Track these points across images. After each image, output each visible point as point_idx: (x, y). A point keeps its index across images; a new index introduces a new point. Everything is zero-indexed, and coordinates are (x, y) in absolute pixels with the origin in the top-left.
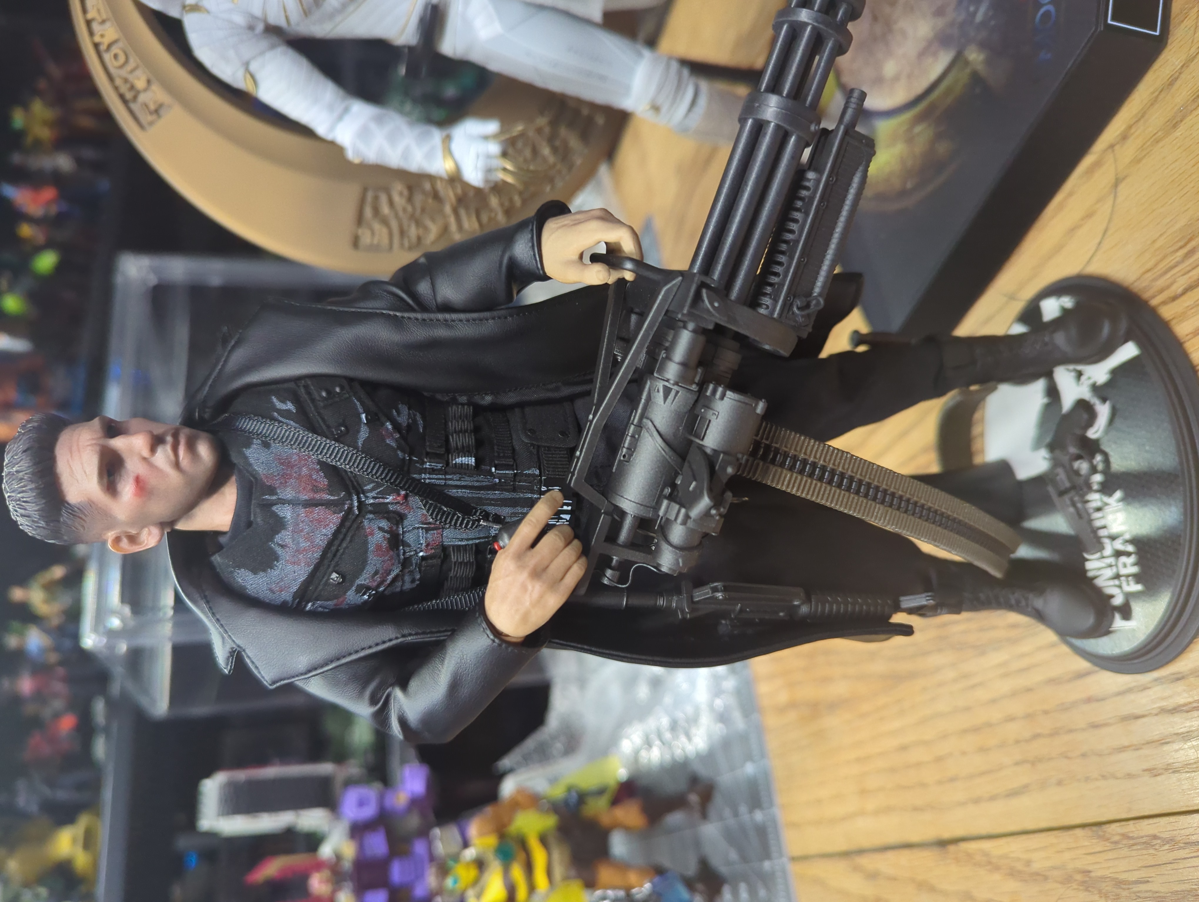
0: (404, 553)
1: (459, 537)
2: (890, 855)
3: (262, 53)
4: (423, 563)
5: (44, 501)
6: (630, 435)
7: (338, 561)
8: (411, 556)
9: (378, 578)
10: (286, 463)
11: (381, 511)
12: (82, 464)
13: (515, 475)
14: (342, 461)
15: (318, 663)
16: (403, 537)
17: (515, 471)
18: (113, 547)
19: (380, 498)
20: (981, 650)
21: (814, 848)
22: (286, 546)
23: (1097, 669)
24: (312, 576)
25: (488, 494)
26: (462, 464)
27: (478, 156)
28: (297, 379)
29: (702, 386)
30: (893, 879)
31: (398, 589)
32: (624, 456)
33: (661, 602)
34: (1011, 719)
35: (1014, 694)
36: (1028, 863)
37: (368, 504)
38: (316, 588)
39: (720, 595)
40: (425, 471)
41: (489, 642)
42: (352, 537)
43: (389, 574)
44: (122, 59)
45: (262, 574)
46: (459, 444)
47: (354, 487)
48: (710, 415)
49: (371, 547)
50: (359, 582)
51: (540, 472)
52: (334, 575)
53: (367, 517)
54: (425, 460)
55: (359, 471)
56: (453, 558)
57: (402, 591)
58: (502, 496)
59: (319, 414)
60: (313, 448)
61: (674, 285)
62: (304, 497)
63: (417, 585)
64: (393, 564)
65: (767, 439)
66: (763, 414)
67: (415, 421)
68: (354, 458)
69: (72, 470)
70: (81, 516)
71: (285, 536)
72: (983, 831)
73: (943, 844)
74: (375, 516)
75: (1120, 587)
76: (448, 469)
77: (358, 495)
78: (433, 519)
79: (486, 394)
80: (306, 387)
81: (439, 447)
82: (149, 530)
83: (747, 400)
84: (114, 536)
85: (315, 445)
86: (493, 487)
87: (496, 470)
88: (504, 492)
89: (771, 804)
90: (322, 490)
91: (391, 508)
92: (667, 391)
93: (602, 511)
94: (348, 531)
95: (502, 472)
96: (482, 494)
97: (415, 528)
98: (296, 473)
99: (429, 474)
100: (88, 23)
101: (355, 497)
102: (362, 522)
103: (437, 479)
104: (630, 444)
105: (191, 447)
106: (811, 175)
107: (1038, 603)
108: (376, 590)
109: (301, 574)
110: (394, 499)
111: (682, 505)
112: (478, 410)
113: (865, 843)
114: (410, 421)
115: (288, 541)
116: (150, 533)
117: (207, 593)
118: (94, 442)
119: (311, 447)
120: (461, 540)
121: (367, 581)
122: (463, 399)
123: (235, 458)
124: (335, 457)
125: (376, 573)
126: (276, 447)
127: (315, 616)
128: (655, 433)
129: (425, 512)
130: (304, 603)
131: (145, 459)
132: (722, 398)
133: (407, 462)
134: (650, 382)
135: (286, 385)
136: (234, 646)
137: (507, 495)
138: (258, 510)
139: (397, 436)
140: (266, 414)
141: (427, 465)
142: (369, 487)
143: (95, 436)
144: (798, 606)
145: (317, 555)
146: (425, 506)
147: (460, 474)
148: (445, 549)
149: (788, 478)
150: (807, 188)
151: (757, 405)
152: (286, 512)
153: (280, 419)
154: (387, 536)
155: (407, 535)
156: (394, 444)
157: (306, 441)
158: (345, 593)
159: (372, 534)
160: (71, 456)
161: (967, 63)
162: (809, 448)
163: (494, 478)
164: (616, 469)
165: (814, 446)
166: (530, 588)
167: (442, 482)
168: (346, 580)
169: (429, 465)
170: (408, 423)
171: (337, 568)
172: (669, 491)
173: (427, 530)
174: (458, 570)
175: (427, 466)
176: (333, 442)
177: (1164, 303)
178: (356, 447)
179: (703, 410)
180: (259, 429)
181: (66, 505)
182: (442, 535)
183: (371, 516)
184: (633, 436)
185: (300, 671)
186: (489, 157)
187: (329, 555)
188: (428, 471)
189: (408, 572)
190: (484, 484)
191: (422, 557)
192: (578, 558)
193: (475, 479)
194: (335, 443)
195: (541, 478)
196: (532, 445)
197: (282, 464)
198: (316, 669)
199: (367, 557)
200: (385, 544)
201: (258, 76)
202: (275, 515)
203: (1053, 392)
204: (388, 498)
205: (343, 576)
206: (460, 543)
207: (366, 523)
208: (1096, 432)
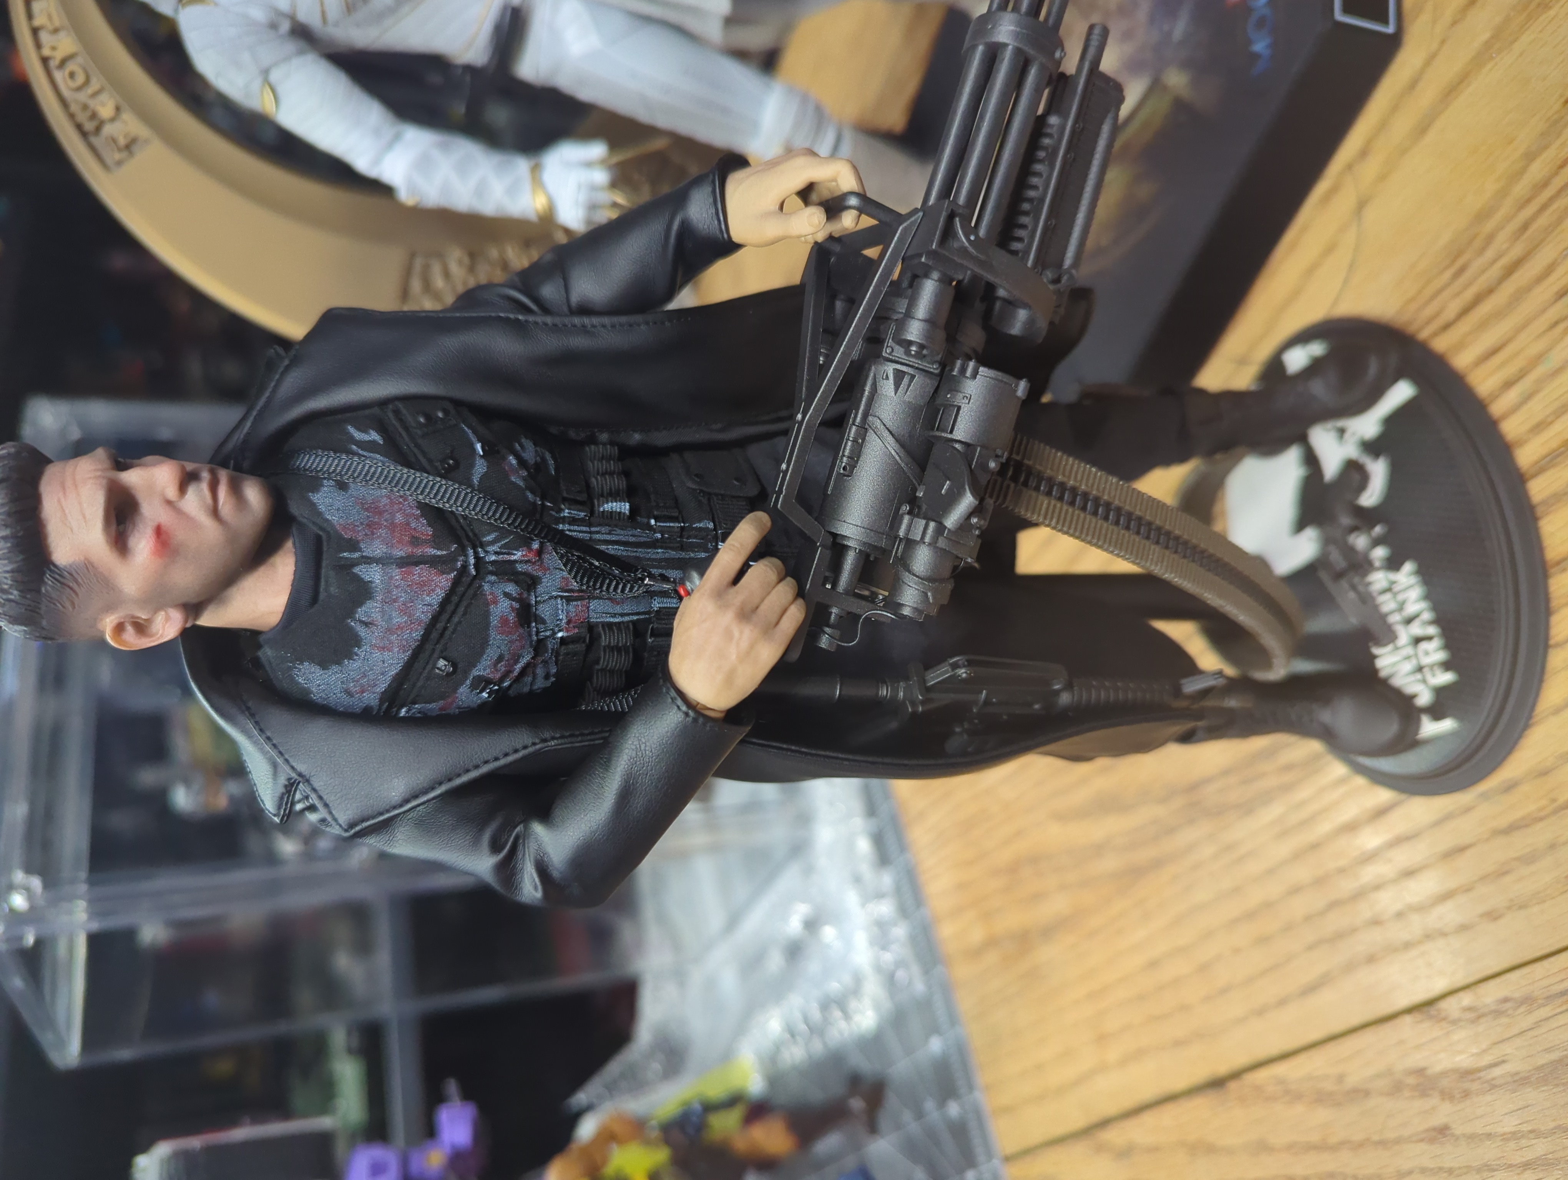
0: (538, 633)
1: (611, 611)
2: (1148, 1119)
3: (287, 59)
4: (563, 648)
5: (21, 557)
6: (851, 439)
7: (447, 643)
8: (547, 637)
9: (502, 667)
10: (374, 509)
11: (506, 571)
12: (80, 504)
13: (682, 528)
14: (452, 502)
15: (421, 786)
16: (536, 609)
17: (682, 524)
18: (113, 638)
19: (505, 553)
20: (1247, 808)
21: (1036, 1136)
22: (371, 624)
23: (1403, 797)
24: (408, 667)
25: (649, 553)
26: (611, 512)
27: (579, 187)
28: (383, 403)
29: (945, 365)
30: (1154, 1149)
31: (526, 689)
32: (844, 468)
33: (884, 692)
34: (1296, 890)
35: (1298, 856)
36: (1340, 1078)
37: (488, 563)
38: (414, 685)
39: (962, 672)
40: (563, 520)
41: (680, 717)
42: (467, 607)
43: (516, 662)
44: (80, 79)
45: (335, 668)
46: (605, 489)
47: (468, 539)
48: (959, 400)
49: (494, 621)
50: (475, 672)
51: (715, 525)
52: (442, 663)
53: (487, 580)
54: (563, 506)
55: (476, 514)
56: (604, 641)
57: (531, 691)
58: (667, 555)
59: (417, 446)
60: (411, 486)
61: (912, 223)
62: (399, 553)
63: (552, 683)
64: (523, 647)
65: (1018, 454)
66: (1024, 398)
67: (543, 459)
68: (468, 499)
69: (65, 514)
70: (71, 584)
71: (370, 610)
72: (1274, 1050)
73: (1217, 1084)
74: (498, 578)
75: (1424, 681)
76: (594, 518)
77: (474, 548)
78: (577, 583)
79: (634, 431)
80: (397, 412)
81: (579, 492)
82: (167, 614)
83: (1006, 378)
84: (116, 622)
85: (412, 483)
86: (654, 544)
87: (656, 522)
88: (669, 551)
89: (971, 1087)
90: (426, 542)
91: (520, 568)
92: (899, 376)
93: (818, 544)
94: (460, 601)
95: (664, 524)
96: (641, 552)
97: (551, 598)
98: (386, 520)
99: (570, 524)
100: (35, 31)
101: (471, 552)
102: (481, 586)
103: (580, 532)
104: (852, 451)
105: (236, 489)
106: (1053, 120)
107: (1325, 716)
108: (498, 685)
109: (392, 664)
110: (523, 556)
111: (928, 519)
112: (626, 452)
113: (1111, 1108)
114: (538, 459)
115: (376, 616)
116: (168, 619)
117: (250, 704)
118: (99, 473)
119: (408, 485)
120: (614, 615)
121: (488, 671)
122: (604, 437)
123: (295, 508)
124: (443, 497)
125: (500, 658)
126: (357, 489)
127: (412, 722)
128: (886, 434)
129: (565, 574)
130: (395, 709)
131: (169, 503)
132: (974, 375)
133: (539, 508)
134: (876, 369)
135: (367, 412)
136: (294, 775)
137: (673, 554)
138: (332, 573)
139: (525, 473)
140: (341, 447)
141: (566, 513)
142: (489, 538)
143: (100, 467)
144: (1057, 693)
145: (417, 635)
146: (565, 565)
147: (609, 526)
148: (591, 628)
149: (1045, 506)
150: (1050, 136)
151: (1017, 386)
152: (373, 574)
153: (361, 452)
154: (516, 605)
155: (541, 607)
156: (521, 484)
157: (400, 479)
158: (455, 690)
159: (495, 602)
160: (64, 493)
161: (1165, 88)
162: (1068, 467)
163: (655, 533)
164: (832, 491)
165: (1073, 465)
166: (736, 634)
167: (587, 536)
168: (458, 670)
169: (569, 513)
170: (536, 461)
171: (444, 654)
172: (908, 508)
173: (569, 600)
174: (609, 658)
175: (566, 515)
176: (438, 479)
177: (1436, 334)
178: (470, 485)
179: (948, 396)
180: (331, 465)
181: (52, 568)
182: (588, 607)
183: (493, 578)
184: (855, 441)
185: (393, 803)
186: (593, 188)
187: (434, 635)
188: (567, 520)
189: (542, 662)
190: (642, 540)
191: (562, 638)
192: (795, 599)
193: (630, 533)
194: (441, 480)
195: (717, 533)
196: (701, 491)
197: (367, 510)
198: (416, 797)
199: (488, 636)
200: (512, 617)
201: (280, 90)
202: (357, 579)
203: (1311, 460)
204: (516, 554)
205: (454, 665)
206: (612, 620)
207: (486, 587)
208: (1371, 496)
